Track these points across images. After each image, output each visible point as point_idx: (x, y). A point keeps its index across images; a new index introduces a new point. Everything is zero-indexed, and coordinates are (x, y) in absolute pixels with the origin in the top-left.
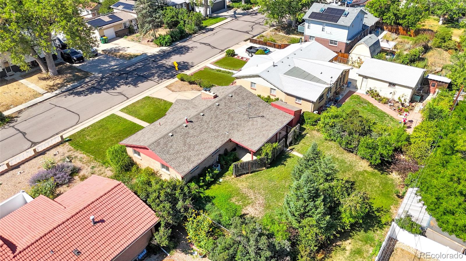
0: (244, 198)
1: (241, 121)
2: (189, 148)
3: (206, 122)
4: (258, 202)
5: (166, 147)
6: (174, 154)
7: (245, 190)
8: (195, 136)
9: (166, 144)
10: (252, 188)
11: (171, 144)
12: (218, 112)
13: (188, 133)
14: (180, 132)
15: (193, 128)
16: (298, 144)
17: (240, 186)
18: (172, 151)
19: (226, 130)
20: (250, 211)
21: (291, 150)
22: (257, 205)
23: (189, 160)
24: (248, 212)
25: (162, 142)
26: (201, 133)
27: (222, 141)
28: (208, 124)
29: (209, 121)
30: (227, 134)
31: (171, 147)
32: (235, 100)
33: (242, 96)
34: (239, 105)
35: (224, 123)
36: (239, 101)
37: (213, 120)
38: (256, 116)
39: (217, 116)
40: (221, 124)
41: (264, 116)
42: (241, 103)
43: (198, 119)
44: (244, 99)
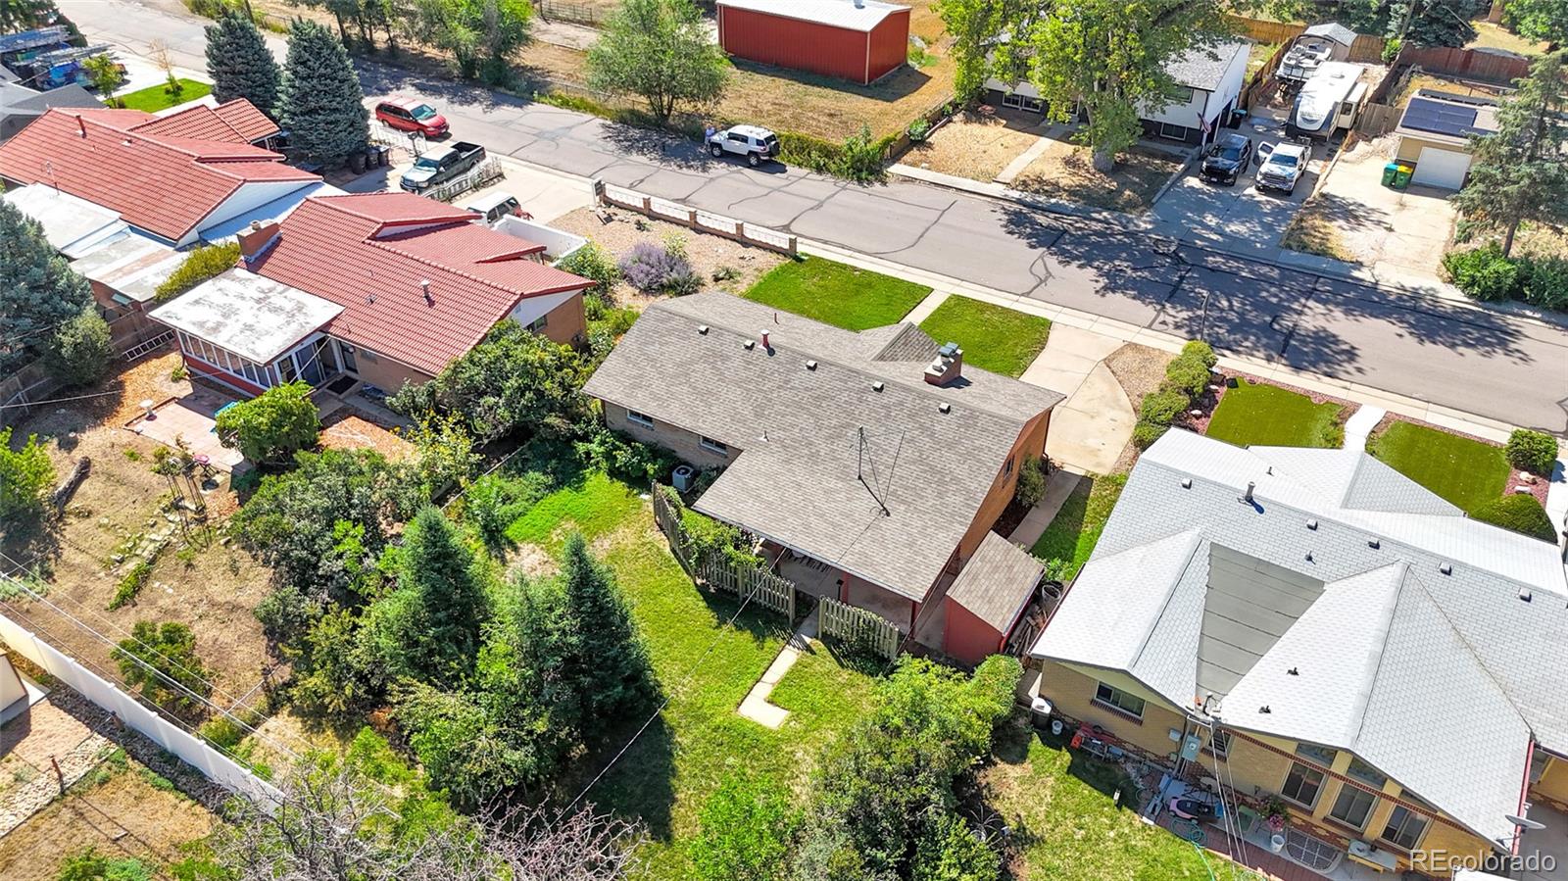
1: (835, 459)
3: (787, 382)
5: (659, 336)
6: (645, 354)
8: (722, 374)
9: (671, 331)
11: (674, 339)
12: (844, 396)
13: (725, 358)
14: (721, 344)
18: (651, 349)
21: (806, 645)
24: (524, 554)
25: (677, 323)
27: (727, 434)
29: (793, 388)
30: (761, 438)
31: (666, 344)
32: (928, 424)
33: (968, 438)
34: (912, 440)
35: (805, 421)
36: (932, 436)
37: (801, 395)
38: (876, 493)
39: (824, 398)
40: (793, 415)
41: (888, 514)
42: (926, 442)
43: (788, 362)
44: (950, 446)
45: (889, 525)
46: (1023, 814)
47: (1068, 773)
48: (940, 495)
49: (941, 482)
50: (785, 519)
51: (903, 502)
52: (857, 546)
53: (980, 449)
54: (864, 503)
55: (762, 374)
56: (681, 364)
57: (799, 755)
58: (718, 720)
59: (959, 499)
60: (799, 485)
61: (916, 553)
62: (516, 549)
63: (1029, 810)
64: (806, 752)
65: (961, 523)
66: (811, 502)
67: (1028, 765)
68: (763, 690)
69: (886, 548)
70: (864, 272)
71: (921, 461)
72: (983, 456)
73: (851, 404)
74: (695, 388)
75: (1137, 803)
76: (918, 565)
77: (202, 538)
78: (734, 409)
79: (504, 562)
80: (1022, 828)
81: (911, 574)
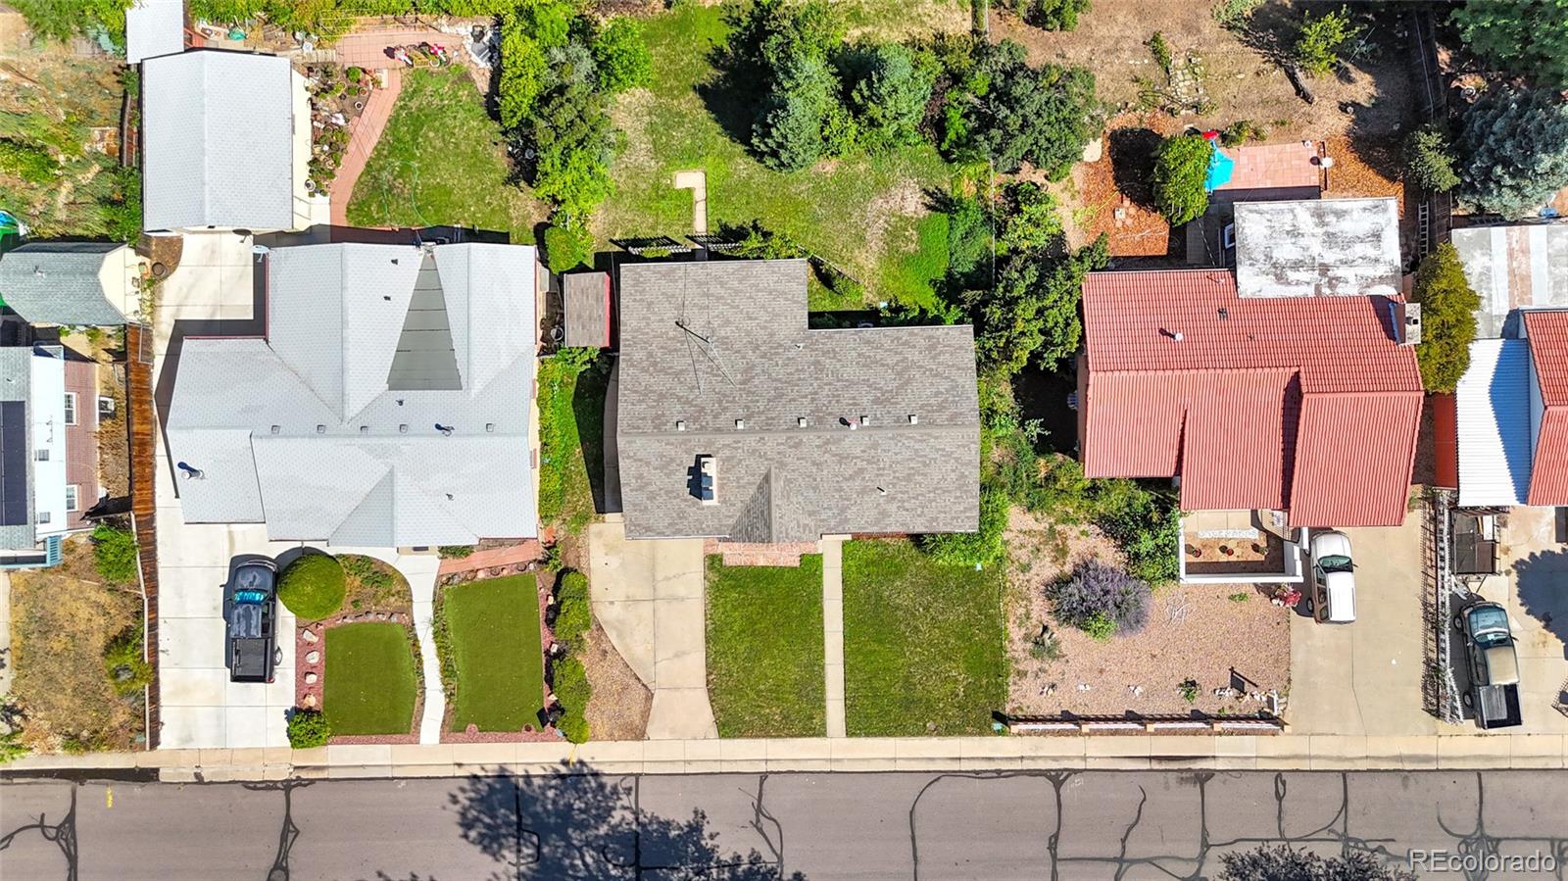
0: (893, 235)
1: (738, 352)
2: (906, 369)
3: (813, 400)
4: (884, 205)
5: (946, 400)
6: (947, 378)
7: (875, 249)
8: (870, 386)
9: (941, 408)
10: (861, 239)
11: (932, 401)
12: (761, 405)
13: (876, 401)
14: (889, 412)
15: (855, 404)
16: (665, 237)
17: (873, 260)
18: (944, 386)
19: (792, 353)
20: (913, 203)
21: (695, 241)
22: (891, 203)
23: (932, 348)
24: (919, 206)
25: (942, 418)
26: (851, 383)
27: (830, 337)
28: (816, 393)
29: (806, 397)
30: (802, 345)
31: (937, 394)
32: (686, 407)
33: (653, 407)
34: (692, 389)
35: (780, 373)
36: (679, 399)
37: (795, 393)
38: (695, 338)
39: (775, 397)
40: (791, 374)
41: (677, 323)
42: (680, 391)
43: (823, 417)
44: (662, 396)
45: (671, 315)
46: (520, 194)
47: (508, 233)
48: (650, 355)
49: (655, 364)
50: (740, 282)
51: (673, 339)
52: (681, 286)
53: (640, 401)
54: (697, 325)
55: (837, 398)
56: (908, 382)
57: (653, 163)
58: (710, 159)
59: (637, 356)
60: (750, 318)
61: (642, 300)
62: (929, 207)
63: (519, 198)
64: (650, 167)
65: (627, 340)
66: (733, 307)
67: (531, 227)
68: (700, 194)
69: (663, 294)
70: (922, 732)
71: (677, 374)
72: (635, 397)
73: (752, 401)
74: (883, 365)
75: (466, 234)
76: (636, 291)
77: (1151, 99)
78: (840, 360)
79: (926, 192)
80: (517, 184)
81: (637, 283)
